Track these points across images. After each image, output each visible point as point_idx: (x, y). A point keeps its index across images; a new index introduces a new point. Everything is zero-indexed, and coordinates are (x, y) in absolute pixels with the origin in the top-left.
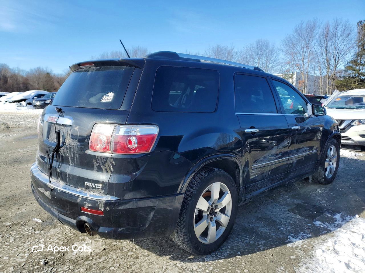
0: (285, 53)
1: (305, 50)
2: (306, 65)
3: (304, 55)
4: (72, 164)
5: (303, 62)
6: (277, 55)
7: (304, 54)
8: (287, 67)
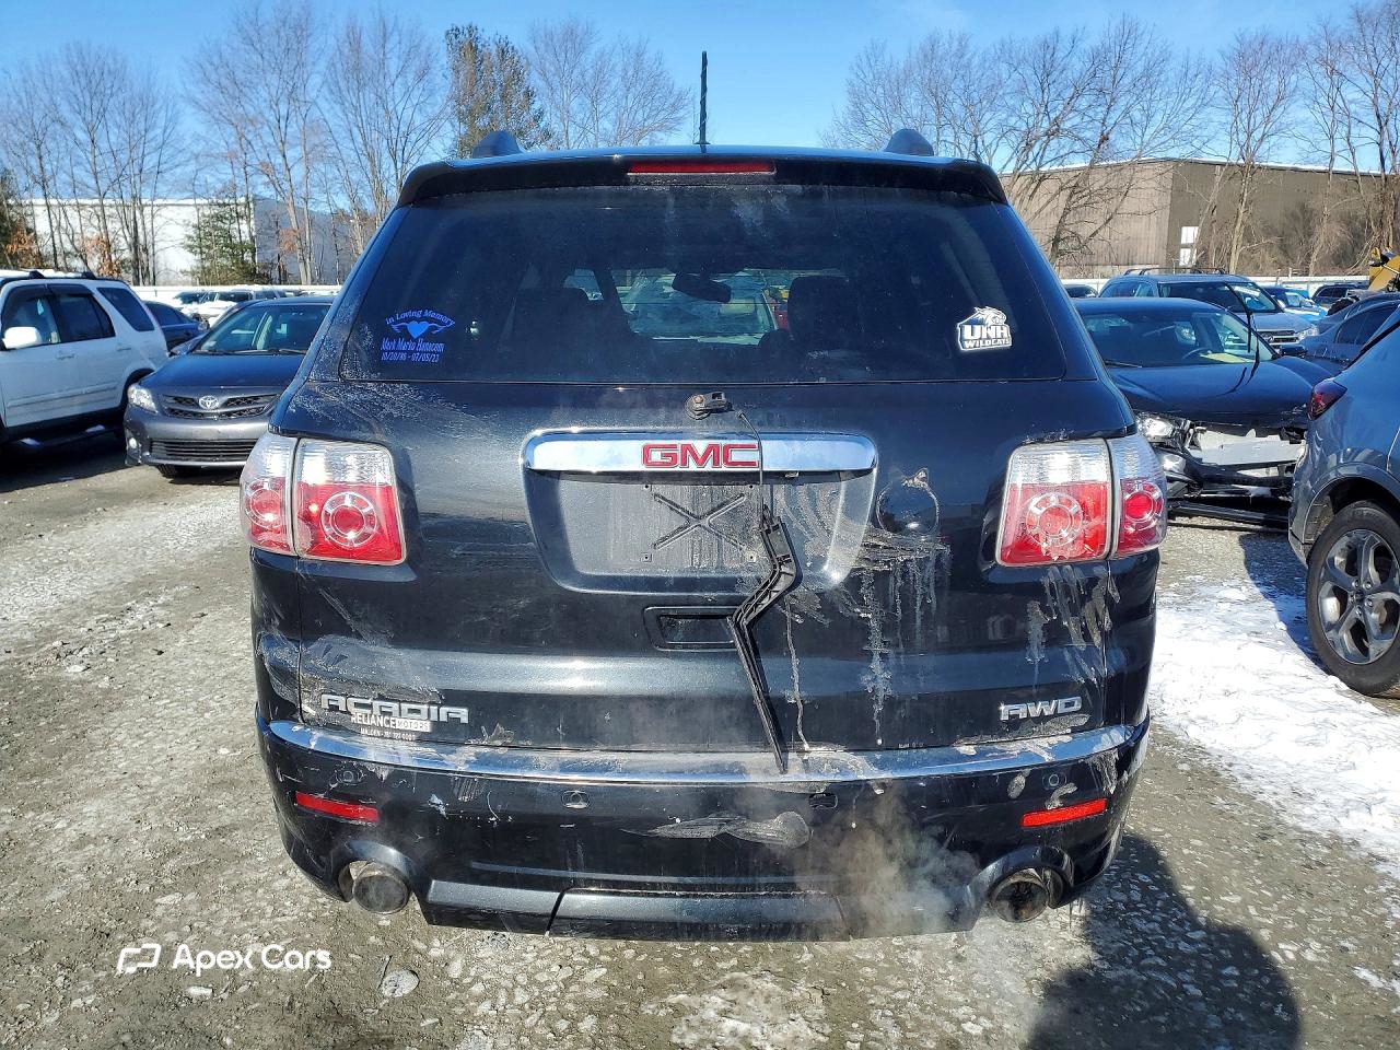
0: (209, 117)
1: (283, 112)
2: (298, 173)
3: (283, 130)
4: (886, 651)
5: (284, 156)
6: (169, 120)
7: (283, 124)
8: (226, 173)
